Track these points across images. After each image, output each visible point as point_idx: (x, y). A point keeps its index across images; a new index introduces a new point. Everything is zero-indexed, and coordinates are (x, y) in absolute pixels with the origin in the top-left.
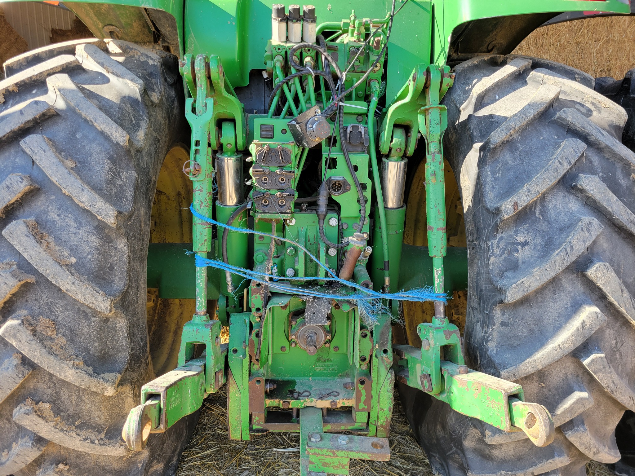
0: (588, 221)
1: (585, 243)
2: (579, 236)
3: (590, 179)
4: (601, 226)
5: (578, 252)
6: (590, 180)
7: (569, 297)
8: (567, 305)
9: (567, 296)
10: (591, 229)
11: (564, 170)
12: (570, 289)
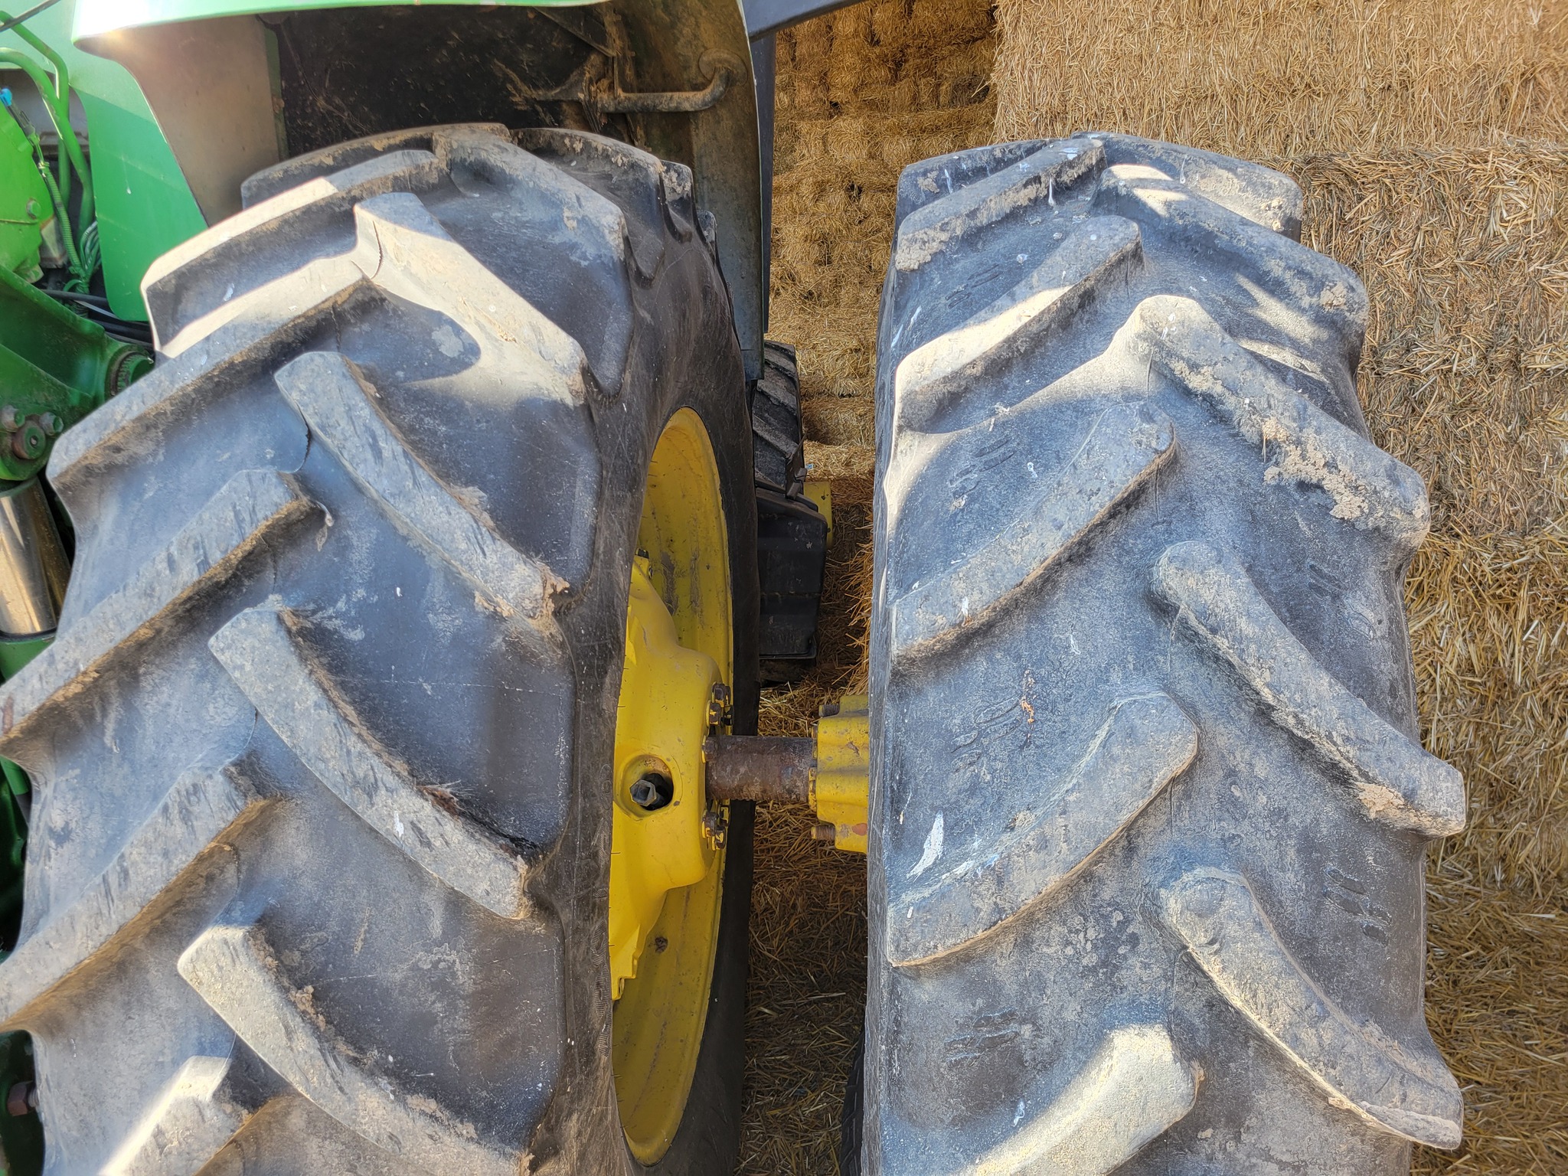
0: (189, 782)
1: (170, 861)
2: (150, 836)
3: (244, 625)
4: (230, 799)
5: (143, 890)
6: (242, 632)
7: (168, 1028)
8: (162, 1053)
9: (163, 1026)
10: (196, 809)
11: (174, 589)
12: (172, 1004)
